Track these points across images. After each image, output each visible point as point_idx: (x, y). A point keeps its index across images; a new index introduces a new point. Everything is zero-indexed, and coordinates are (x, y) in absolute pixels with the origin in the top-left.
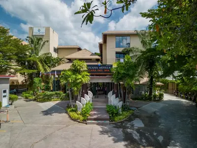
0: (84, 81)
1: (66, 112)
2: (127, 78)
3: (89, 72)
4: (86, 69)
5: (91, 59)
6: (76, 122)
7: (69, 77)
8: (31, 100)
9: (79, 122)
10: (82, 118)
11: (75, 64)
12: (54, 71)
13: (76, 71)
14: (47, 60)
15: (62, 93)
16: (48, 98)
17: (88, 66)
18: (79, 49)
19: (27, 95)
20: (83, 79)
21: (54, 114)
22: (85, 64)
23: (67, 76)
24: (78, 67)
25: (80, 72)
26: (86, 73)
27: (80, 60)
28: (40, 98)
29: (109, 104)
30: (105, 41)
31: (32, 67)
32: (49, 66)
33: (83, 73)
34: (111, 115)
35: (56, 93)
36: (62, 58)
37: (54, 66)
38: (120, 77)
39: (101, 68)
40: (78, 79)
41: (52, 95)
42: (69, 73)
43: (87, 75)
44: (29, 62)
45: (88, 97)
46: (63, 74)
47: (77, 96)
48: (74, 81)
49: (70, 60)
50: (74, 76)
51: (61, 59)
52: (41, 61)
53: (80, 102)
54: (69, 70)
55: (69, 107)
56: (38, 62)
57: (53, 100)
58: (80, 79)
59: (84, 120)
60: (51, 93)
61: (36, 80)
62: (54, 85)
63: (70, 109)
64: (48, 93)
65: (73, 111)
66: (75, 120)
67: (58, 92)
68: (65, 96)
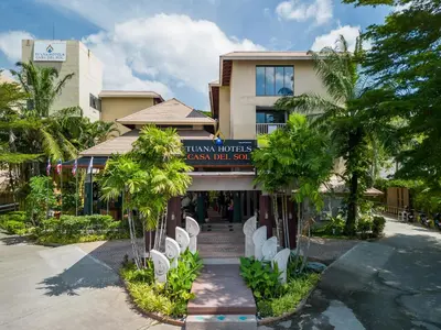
0: (173, 188)
1: (120, 283)
2: (301, 179)
3: (188, 163)
4: (179, 152)
5: (191, 126)
6: (149, 320)
7: (127, 178)
8: (21, 240)
9: (161, 321)
10: (168, 306)
11: (145, 137)
12: (87, 158)
13: (149, 158)
14: (71, 129)
15: (110, 218)
16: (69, 235)
17: (185, 143)
18: (158, 100)
19: (13, 223)
20: (170, 182)
21: (81, 290)
22: (177, 139)
23: (122, 173)
24: (157, 148)
25: (161, 162)
26: (180, 164)
27: (162, 127)
28: (47, 234)
29: (248, 255)
30: (226, 79)
31: (29, 145)
32: (76, 145)
33: (172, 166)
34: (258, 295)
35: (93, 221)
36: (112, 124)
37: (91, 144)
38: (279, 175)
39: (224, 149)
40: (157, 184)
41: (81, 226)
42: (130, 165)
43: (183, 171)
44: (18, 132)
45: (187, 236)
46: (111, 167)
47: (154, 233)
48: (144, 190)
49: (133, 128)
50: (144, 174)
51: (108, 126)
52: (54, 130)
53: (163, 250)
54: (128, 156)
55: (128, 265)
56: (47, 134)
57: (83, 239)
58: (164, 181)
59: (176, 314)
60: (79, 219)
61: (37, 183)
62: (89, 196)
63: (130, 274)
64: (71, 219)
65: (139, 279)
66: (146, 313)
67: (100, 216)
68: (120, 227)
